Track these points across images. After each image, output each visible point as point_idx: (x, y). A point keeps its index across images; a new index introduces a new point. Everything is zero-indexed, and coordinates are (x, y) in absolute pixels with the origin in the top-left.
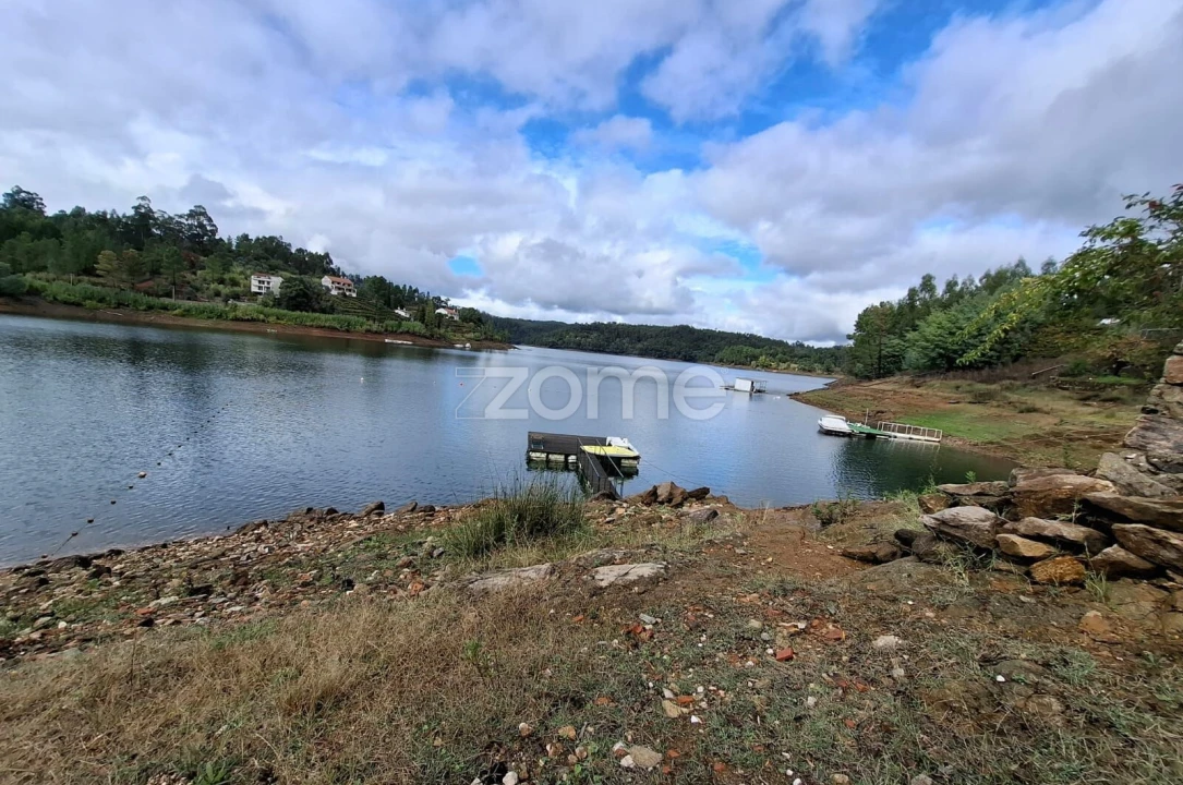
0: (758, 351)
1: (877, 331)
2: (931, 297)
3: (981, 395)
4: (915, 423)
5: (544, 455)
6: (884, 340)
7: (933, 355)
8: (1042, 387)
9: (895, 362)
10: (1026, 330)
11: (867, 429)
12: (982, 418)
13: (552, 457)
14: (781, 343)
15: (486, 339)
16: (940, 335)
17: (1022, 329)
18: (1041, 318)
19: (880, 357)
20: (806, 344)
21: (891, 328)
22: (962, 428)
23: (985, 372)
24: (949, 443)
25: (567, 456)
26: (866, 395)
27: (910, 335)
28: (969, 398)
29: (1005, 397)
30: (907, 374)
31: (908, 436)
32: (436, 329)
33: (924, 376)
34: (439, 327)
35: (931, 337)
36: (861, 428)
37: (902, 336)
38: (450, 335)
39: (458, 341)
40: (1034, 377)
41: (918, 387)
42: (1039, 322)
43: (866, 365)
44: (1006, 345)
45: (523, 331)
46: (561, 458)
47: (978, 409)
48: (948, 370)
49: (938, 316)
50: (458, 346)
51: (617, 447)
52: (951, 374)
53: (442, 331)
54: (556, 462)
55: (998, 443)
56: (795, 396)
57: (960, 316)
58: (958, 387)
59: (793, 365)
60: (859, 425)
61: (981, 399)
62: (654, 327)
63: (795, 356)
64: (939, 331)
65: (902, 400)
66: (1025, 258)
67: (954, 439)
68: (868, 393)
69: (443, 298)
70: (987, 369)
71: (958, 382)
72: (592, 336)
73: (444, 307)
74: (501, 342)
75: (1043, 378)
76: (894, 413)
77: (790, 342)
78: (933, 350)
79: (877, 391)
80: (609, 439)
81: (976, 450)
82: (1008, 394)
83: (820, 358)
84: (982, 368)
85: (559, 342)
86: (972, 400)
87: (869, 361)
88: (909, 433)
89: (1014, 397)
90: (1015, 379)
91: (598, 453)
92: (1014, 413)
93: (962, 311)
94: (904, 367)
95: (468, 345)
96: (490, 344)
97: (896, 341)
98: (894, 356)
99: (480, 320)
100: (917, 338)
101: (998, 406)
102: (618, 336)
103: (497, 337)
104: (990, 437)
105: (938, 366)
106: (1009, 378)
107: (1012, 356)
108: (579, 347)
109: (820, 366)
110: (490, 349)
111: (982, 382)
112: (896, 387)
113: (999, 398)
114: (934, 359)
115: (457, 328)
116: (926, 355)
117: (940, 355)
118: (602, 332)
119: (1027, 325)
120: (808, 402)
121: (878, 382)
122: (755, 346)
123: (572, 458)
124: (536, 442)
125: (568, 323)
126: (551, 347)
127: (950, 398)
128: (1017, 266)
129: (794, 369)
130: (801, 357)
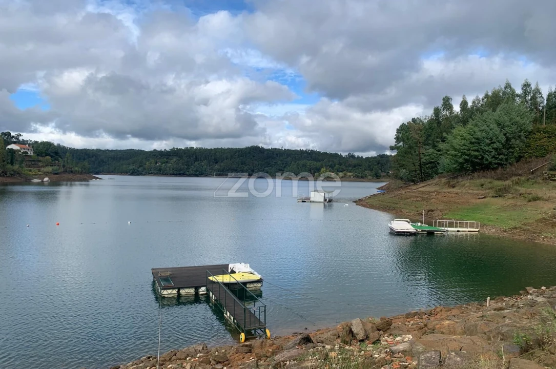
0: (319, 164)
1: (416, 143)
2: (451, 113)
3: (500, 190)
4: (457, 217)
5: (175, 291)
6: (422, 150)
7: (461, 160)
8: (540, 180)
9: (432, 168)
10: (522, 138)
11: (427, 228)
12: (504, 209)
13: (182, 291)
14: (336, 156)
15: (65, 172)
16: (464, 145)
17: (519, 137)
18: (530, 128)
19: (420, 165)
20: (356, 154)
21: (425, 141)
22: (492, 217)
23: (499, 171)
24: (486, 231)
25: (197, 289)
26: (417, 197)
27: (442, 146)
28: (492, 193)
29: (516, 190)
30: (444, 177)
31: (457, 229)
32: (9, 166)
33: (456, 177)
34: (12, 163)
35: (458, 147)
36: (422, 227)
37: (434, 146)
38: (25, 170)
39: (36, 176)
40: (533, 173)
41: (453, 187)
42: (530, 130)
43: (411, 171)
44: (510, 150)
45: (103, 161)
46: (192, 291)
47: (500, 201)
48: (473, 172)
49: (459, 130)
50: (35, 181)
51: (242, 272)
52: (476, 174)
53: (16, 167)
54: (187, 296)
55: (520, 228)
56: (359, 202)
57: (476, 129)
58: (482, 185)
59: (349, 174)
60: (419, 224)
61: (500, 193)
62: (228, 149)
63: (350, 166)
64: (463, 142)
65: (444, 199)
66: (510, 82)
67: (488, 228)
68: (416, 195)
69: (13, 134)
70: (500, 169)
71: (483, 181)
72: (172, 161)
73: (15, 143)
74: (81, 173)
75: (539, 173)
76: (441, 211)
77: (344, 154)
78: (461, 157)
79: (424, 193)
80: (231, 266)
81: (506, 235)
82: (518, 188)
83: (369, 166)
84: (497, 168)
85: (140, 169)
86: (495, 195)
87: (413, 168)
88: (456, 227)
89: (522, 190)
90: (520, 175)
91: (225, 281)
92: (525, 202)
93: (476, 125)
94: (440, 171)
95: (46, 179)
96: (70, 176)
97: (431, 151)
98: (431, 163)
99: (56, 153)
100: (448, 148)
101: (513, 198)
102: (196, 159)
103: (76, 169)
104: (513, 224)
105: (466, 170)
106: (516, 175)
107: (516, 158)
108: (160, 172)
109: (370, 172)
110: (71, 181)
111: (498, 179)
112: (437, 188)
113: (513, 191)
114: (461, 163)
115: (32, 163)
116: (456, 161)
117: (466, 161)
118: (181, 157)
119: (522, 133)
120: (372, 207)
121: (422, 185)
122: (315, 160)
123: (202, 290)
124: (163, 279)
125: (146, 151)
126: (132, 174)
127: (477, 194)
128: (506, 88)
129: (350, 176)
130: (355, 167)
